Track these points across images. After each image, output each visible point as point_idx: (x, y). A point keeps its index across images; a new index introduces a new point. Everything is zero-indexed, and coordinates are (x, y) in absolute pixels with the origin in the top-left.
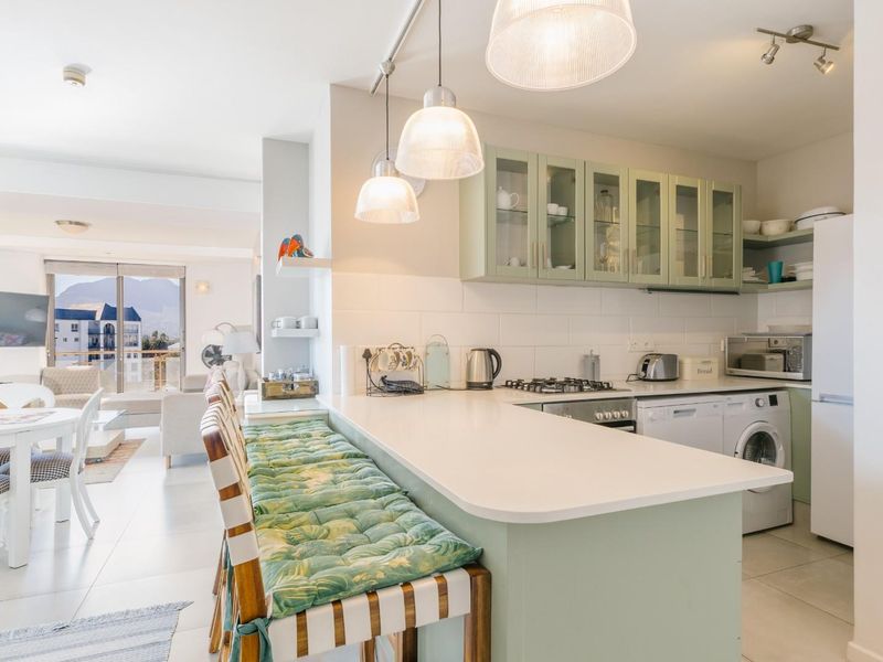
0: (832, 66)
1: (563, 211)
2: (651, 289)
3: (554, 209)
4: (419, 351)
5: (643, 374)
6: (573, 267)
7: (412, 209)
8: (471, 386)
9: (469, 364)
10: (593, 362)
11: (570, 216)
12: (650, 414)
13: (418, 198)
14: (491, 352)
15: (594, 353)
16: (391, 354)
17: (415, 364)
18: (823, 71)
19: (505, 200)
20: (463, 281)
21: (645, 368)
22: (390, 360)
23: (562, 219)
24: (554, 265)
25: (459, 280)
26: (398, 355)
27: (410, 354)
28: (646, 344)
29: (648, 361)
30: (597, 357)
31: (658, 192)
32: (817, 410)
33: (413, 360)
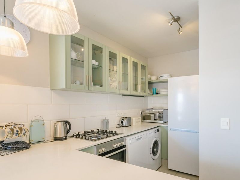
0: (182, 32)
1: (97, 64)
2: (123, 95)
3: (94, 62)
4: (27, 126)
5: (121, 124)
6: (101, 86)
7: (24, 49)
8: (56, 139)
9: (55, 129)
10: (106, 122)
11: (100, 66)
12: (131, 142)
13: (27, 44)
14: (66, 122)
15: (106, 118)
16: (8, 129)
17: (24, 134)
18: (179, 33)
19: (74, 55)
20: (52, 90)
21: (122, 122)
22: (7, 134)
23: (96, 67)
24: (94, 85)
25: (50, 89)
26: (12, 130)
27: (21, 129)
28: (121, 114)
29: (123, 120)
30: (108, 120)
31: (127, 62)
32: (169, 132)
33: (23, 131)
